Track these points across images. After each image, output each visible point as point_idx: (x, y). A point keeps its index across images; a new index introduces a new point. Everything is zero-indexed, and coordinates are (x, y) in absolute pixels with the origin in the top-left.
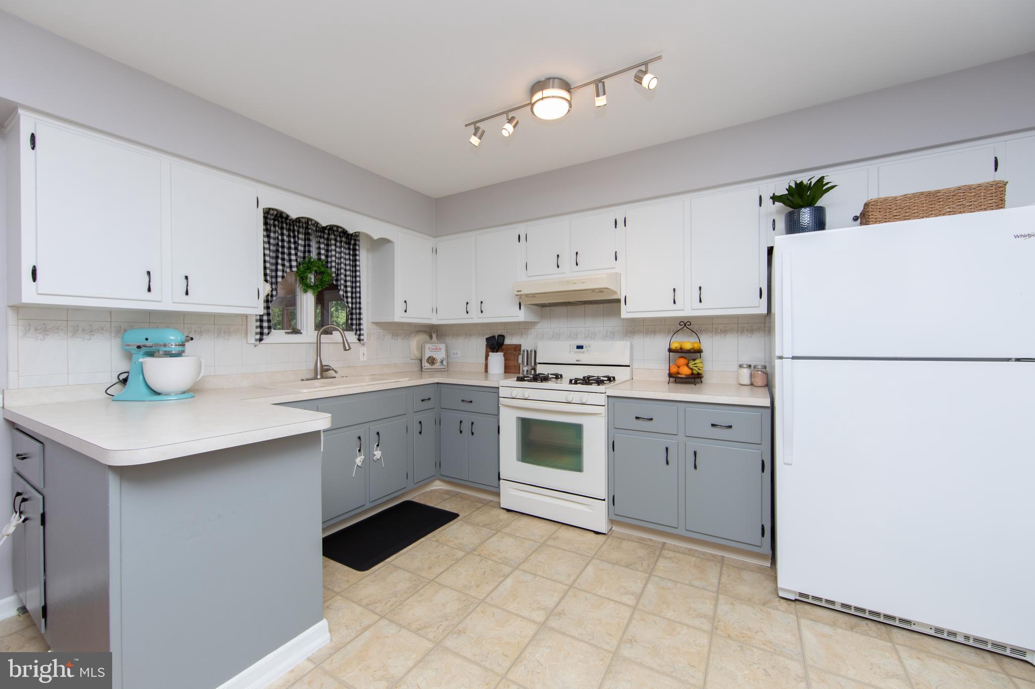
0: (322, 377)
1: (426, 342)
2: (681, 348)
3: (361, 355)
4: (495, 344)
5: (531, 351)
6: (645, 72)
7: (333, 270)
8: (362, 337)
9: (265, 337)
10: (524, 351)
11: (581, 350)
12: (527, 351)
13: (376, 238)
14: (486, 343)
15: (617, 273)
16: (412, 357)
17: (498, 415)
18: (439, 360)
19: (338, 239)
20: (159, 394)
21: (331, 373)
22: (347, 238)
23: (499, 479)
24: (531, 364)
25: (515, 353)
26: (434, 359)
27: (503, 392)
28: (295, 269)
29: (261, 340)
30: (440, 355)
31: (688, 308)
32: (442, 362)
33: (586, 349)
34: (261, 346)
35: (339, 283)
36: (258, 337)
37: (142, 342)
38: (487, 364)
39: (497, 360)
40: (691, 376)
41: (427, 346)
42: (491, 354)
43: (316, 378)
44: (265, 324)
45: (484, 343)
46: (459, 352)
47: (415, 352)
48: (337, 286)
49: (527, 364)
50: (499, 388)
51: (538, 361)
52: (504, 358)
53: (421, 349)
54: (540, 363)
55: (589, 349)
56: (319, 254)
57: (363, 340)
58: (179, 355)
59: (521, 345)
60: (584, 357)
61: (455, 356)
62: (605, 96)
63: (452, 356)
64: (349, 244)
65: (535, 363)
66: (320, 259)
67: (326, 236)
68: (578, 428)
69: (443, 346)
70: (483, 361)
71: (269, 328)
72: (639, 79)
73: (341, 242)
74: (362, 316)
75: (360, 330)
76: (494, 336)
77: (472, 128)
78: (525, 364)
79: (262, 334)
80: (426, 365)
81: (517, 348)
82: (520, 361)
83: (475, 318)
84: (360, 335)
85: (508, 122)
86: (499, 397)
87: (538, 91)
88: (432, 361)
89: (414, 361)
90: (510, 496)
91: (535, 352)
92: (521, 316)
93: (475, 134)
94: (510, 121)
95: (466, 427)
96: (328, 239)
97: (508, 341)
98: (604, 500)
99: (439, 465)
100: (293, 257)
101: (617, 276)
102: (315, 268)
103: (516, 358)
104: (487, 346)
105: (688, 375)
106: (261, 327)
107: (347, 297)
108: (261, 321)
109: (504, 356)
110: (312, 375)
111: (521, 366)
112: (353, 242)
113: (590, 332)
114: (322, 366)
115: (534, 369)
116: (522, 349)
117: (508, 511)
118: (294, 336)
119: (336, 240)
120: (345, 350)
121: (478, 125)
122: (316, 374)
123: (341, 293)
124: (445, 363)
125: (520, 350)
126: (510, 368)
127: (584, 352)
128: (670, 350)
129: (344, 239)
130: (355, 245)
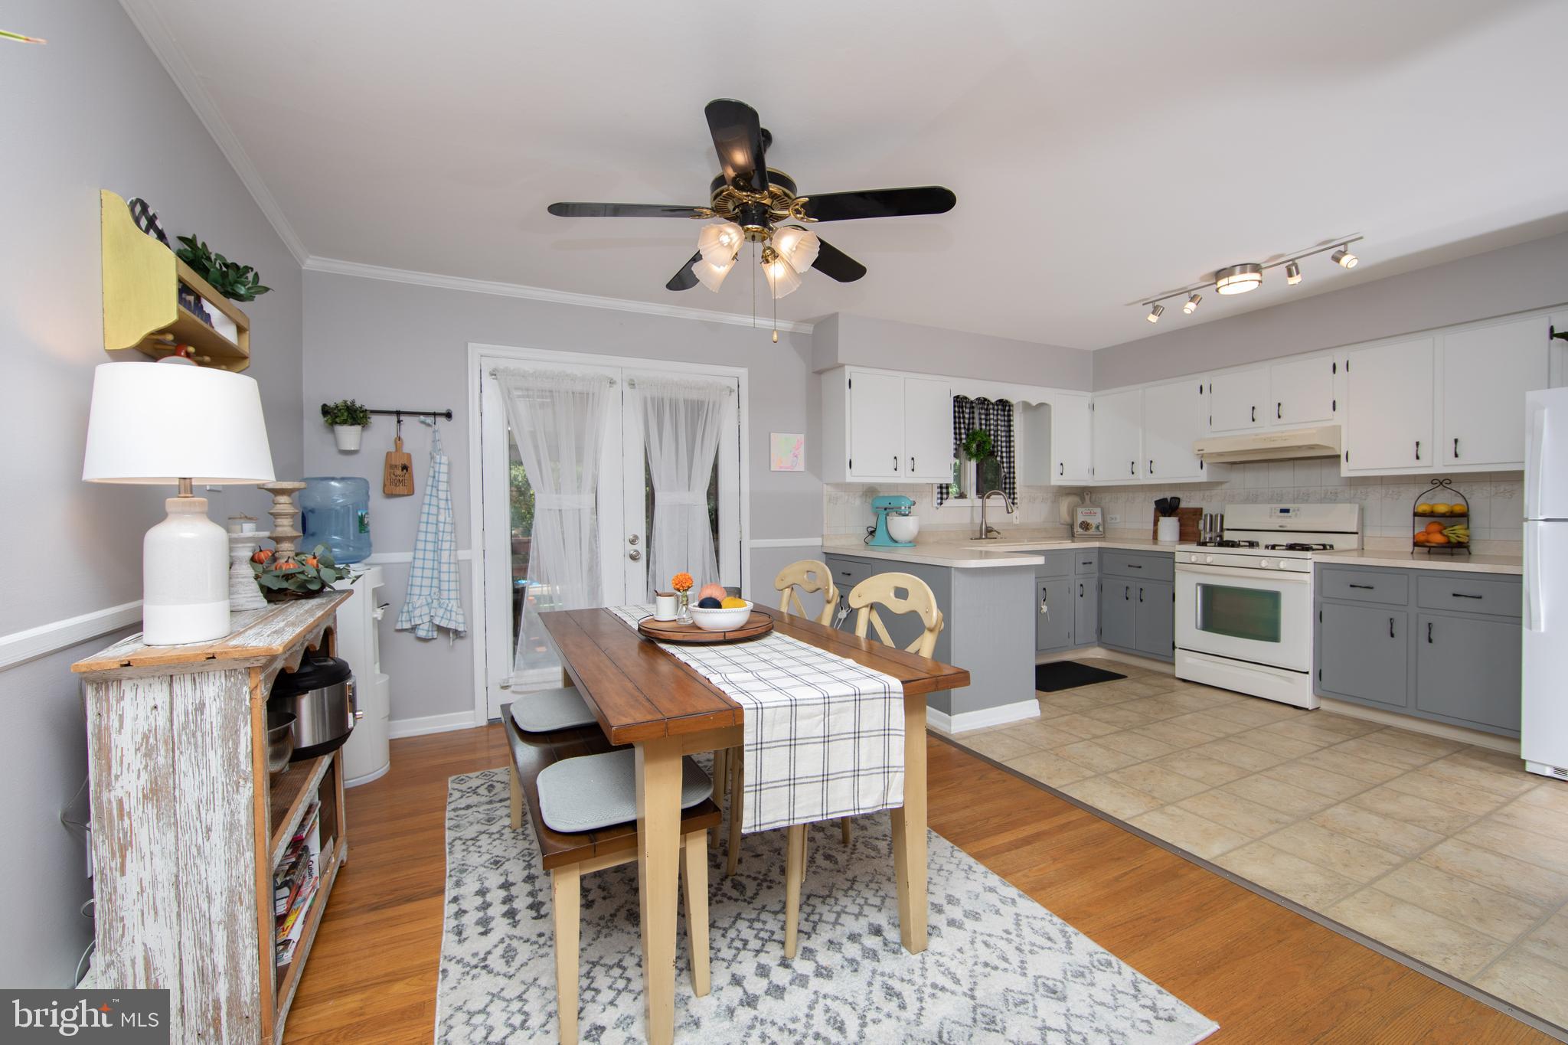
0: (987, 538)
1: (1079, 506)
2: (1432, 512)
3: (1014, 518)
4: (1167, 507)
5: (1216, 516)
6: (1344, 253)
7: (992, 437)
8: (1016, 501)
9: (944, 501)
10: (1206, 515)
11: (1286, 514)
12: (1211, 516)
13: (1034, 404)
14: (1155, 506)
15: (1334, 427)
16: (1062, 521)
17: (1173, 581)
18: (1094, 526)
19: (996, 407)
20: (896, 542)
21: (994, 534)
22: (1003, 406)
23: (1174, 647)
24: (1216, 531)
25: (1194, 517)
26: (1088, 524)
27: (1178, 558)
28: (964, 441)
29: (941, 504)
30: (1095, 520)
31: (1438, 463)
32: (1098, 527)
33: (1294, 513)
34: (941, 508)
35: (996, 449)
36: (939, 501)
37: (887, 505)
38: (1157, 530)
39: (1169, 527)
40: (1447, 545)
41: (1080, 510)
42: (1162, 519)
43: (981, 538)
45: (1153, 506)
46: (1118, 516)
47: (1065, 516)
48: (994, 452)
49: (1211, 530)
50: (1174, 553)
51: (1225, 527)
52: (1178, 523)
53: (1072, 513)
54: (1228, 530)
55: (1299, 513)
56: (981, 424)
57: (1017, 504)
58: (907, 515)
59: (1202, 509)
60: (1290, 522)
61: (1113, 521)
62: (1299, 275)
63: (1109, 521)
64: (1004, 410)
65: (1222, 529)
66: (981, 429)
67: (985, 407)
68: (1274, 597)
69: (1098, 510)
70: (1151, 526)
72: (1336, 259)
73: (998, 410)
74: (1015, 480)
75: (1014, 494)
76: (1166, 499)
77: (1150, 307)
78: (1208, 530)
79: (942, 499)
80: (1078, 530)
81: (1198, 512)
82: (1201, 526)
83: (1142, 478)
84: (1014, 499)
85: (1190, 301)
86: (1174, 562)
87: (1224, 277)
88: (1085, 526)
89: (1063, 526)
90: (1186, 665)
91: (1222, 517)
92: (1202, 476)
93: (1153, 313)
94: (1192, 299)
95: (1134, 593)
96: (987, 409)
97: (1183, 505)
98: (1307, 673)
99: (1100, 631)
100: (962, 426)
101: (1337, 430)
102: (979, 439)
103: (1196, 524)
104: (1156, 510)
105: (1441, 544)
106: (941, 493)
107: (1003, 463)
108: (941, 488)
109: (1179, 520)
110: (978, 535)
111: (1202, 533)
112: (1007, 408)
113: (1301, 494)
114: (987, 527)
115: (1221, 537)
116: (1204, 513)
117: (1185, 681)
118: (962, 500)
119: (993, 409)
120: (1008, 513)
121: (1157, 303)
122: (981, 534)
123: (999, 459)
124: (1101, 529)
125: (1201, 514)
126: (1186, 535)
127: (1290, 517)
128: (1415, 514)
129: (1000, 407)
130: (1009, 410)
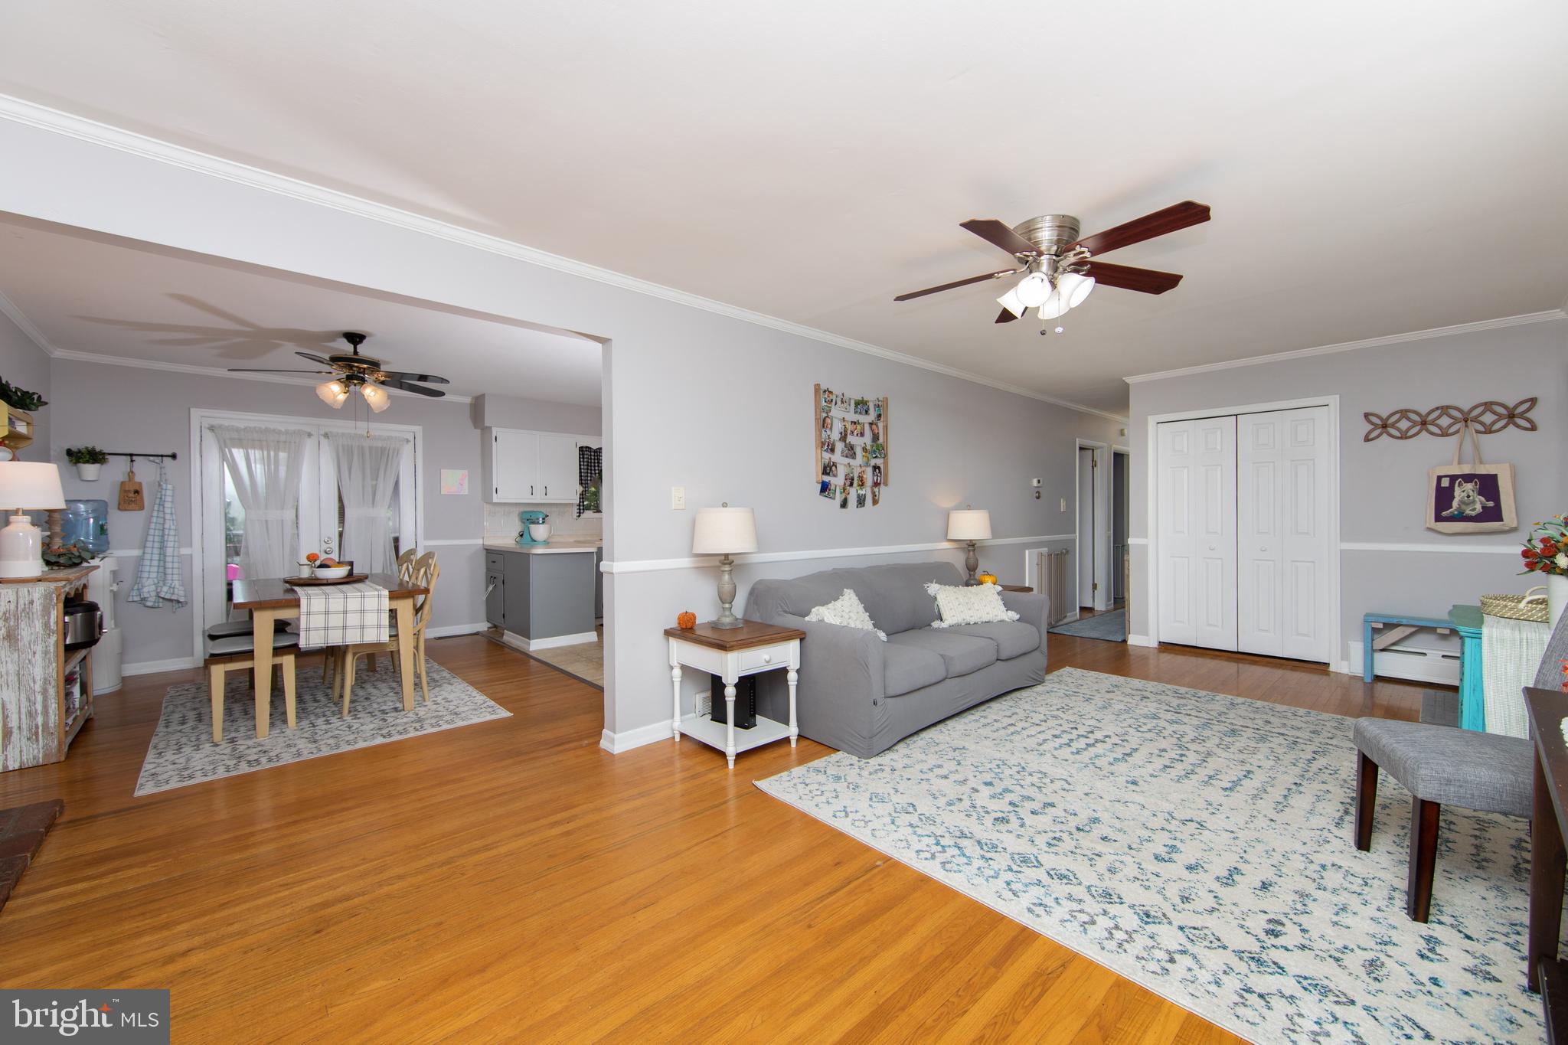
20: (535, 541)
29: (579, 516)
34: (580, 519)
37: (529, 517)
44: (582, 508)
58: (543, 524)
71: (583, 509)
106: (580, 509)
108: (580, 505)
118: (597, 514)
